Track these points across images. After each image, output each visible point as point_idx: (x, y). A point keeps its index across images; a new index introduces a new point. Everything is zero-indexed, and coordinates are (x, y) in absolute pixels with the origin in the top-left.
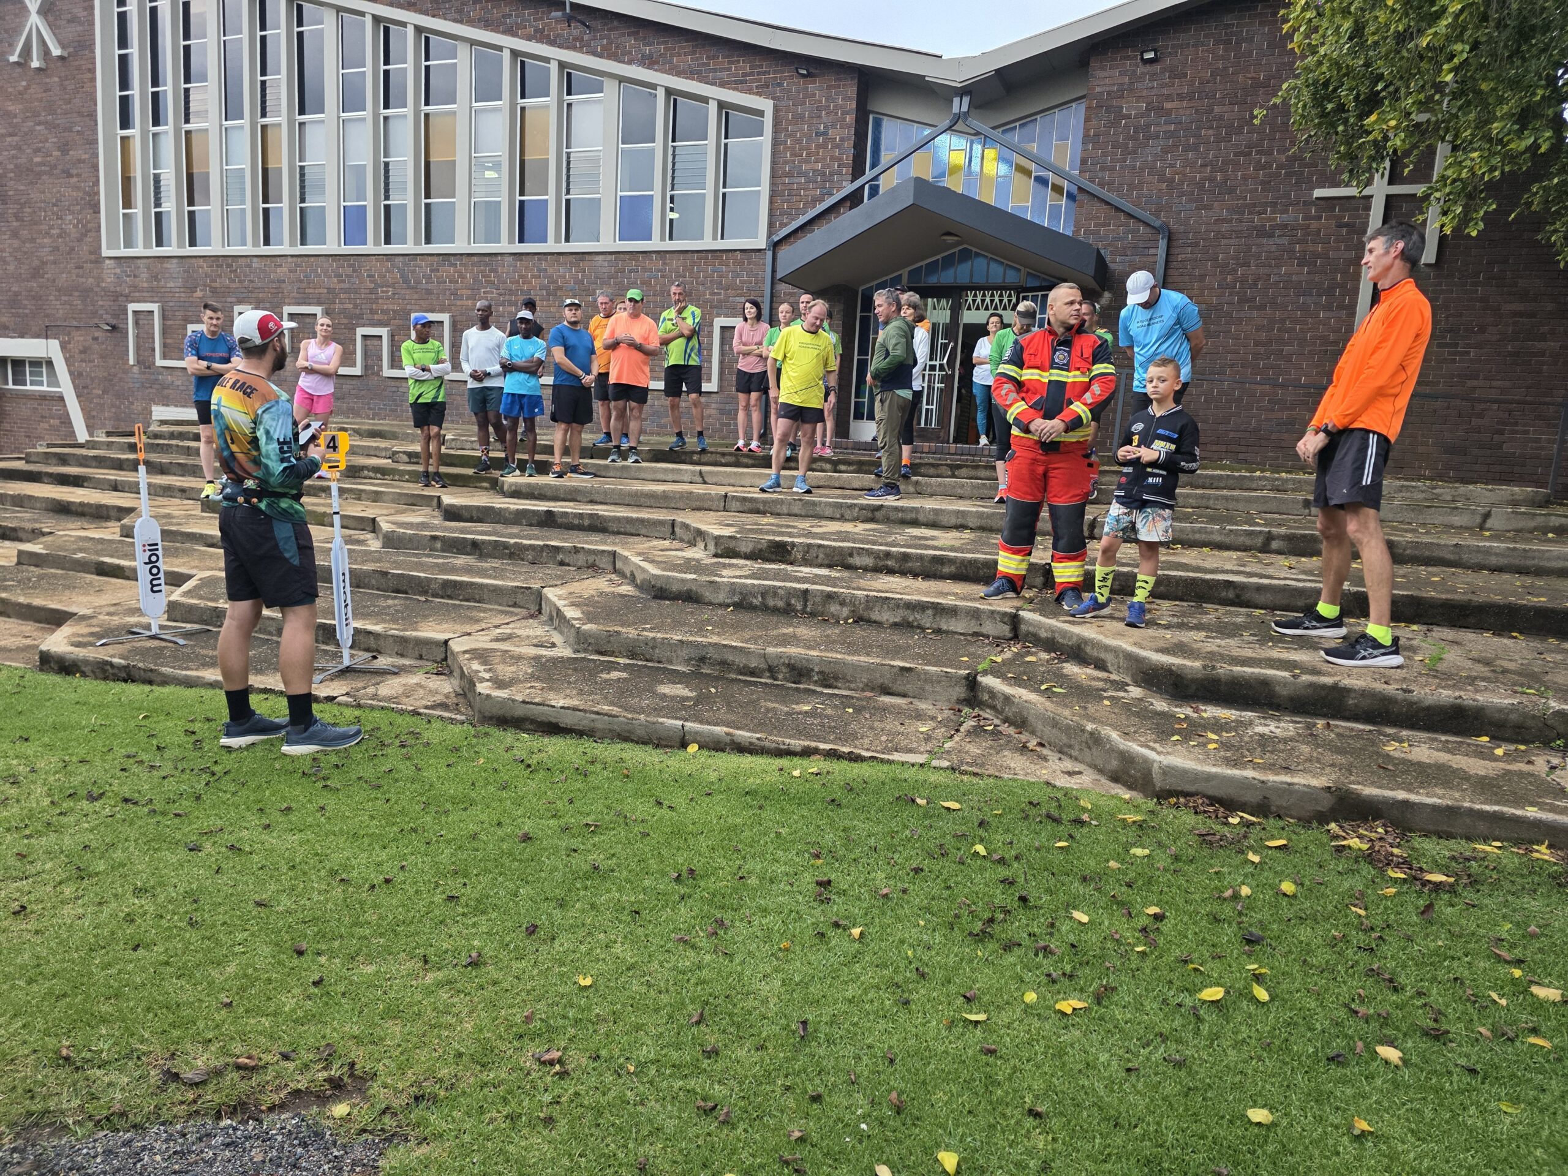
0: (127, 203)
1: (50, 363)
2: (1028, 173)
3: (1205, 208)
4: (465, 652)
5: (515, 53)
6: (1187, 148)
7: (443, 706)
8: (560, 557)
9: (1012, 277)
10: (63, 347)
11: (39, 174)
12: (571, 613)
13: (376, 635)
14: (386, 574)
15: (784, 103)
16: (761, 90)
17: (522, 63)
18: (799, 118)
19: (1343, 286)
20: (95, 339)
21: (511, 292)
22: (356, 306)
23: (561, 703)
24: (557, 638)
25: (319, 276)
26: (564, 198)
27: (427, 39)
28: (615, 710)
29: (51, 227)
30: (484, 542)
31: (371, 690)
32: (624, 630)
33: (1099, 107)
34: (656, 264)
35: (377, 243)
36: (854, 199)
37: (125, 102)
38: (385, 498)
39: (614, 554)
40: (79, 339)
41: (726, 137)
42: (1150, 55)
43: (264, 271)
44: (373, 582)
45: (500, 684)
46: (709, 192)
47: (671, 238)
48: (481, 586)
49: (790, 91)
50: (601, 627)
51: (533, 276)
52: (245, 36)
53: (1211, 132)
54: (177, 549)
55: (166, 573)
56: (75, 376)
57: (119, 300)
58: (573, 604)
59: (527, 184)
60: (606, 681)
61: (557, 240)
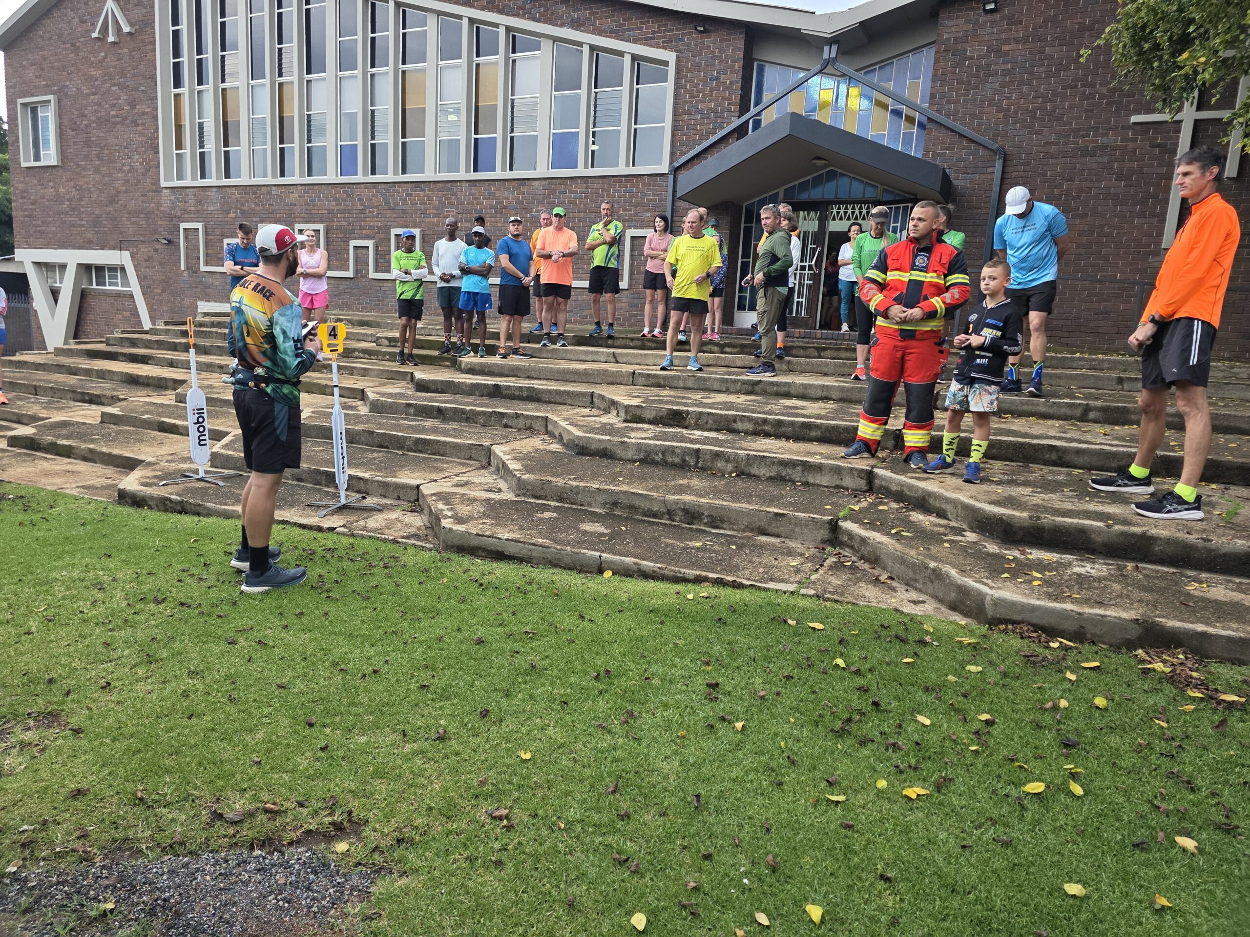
0: (179, 146)
1: (123, 269)
2: (885, 106)
3: (1036, 133)
4: (433, 495)
5: (472, 21)
6: (1021, 83)
7: (416, 536)
8: (505, 421)
9: (870, 193)
10: (133, 257)
11: (115, 124)
12: (513, 465)
13: (365, 481)
14: (373, 432)
15: (685, 55)
16: (666, 45)
17: (478, 28)
18: (697, 67)
19: (1155, 197)
20: (156, 250)
21: (467, 211)
22: (349, 224)
23: (506, 536)
24: (503, 485)
25: (321, 200)
26: (509, 135)
27: (404, 12)
28: (548, 542)
29: (124, 165)
30: (446, 408)
31: (361, 523)
32: (554, 480)
33: (947, 50)
34: (581, 187)
35: (365, 174)
36: (741, 131)
37: (177, 67)
38: (372, 373)
39: (546, 419)
40: (144, 249)
41: (638, 84)
42: (992, 6)
43: (281, 197)
44: (363, 439)
45: (459, 520)
46: (623, 128)
47: (592, 166)
48: (445, 443)
49: (689, 45)
50: (536, 477)
51: (484, 198)
52: (266, 14)
53: (1042, 69)
54: (217, 412)
55: (210, 430)
56: (141, 278)
57: (174, 219)
58: (515, 459)
59: (480, 125)
60: (540, 519)
61: (503, 170)
